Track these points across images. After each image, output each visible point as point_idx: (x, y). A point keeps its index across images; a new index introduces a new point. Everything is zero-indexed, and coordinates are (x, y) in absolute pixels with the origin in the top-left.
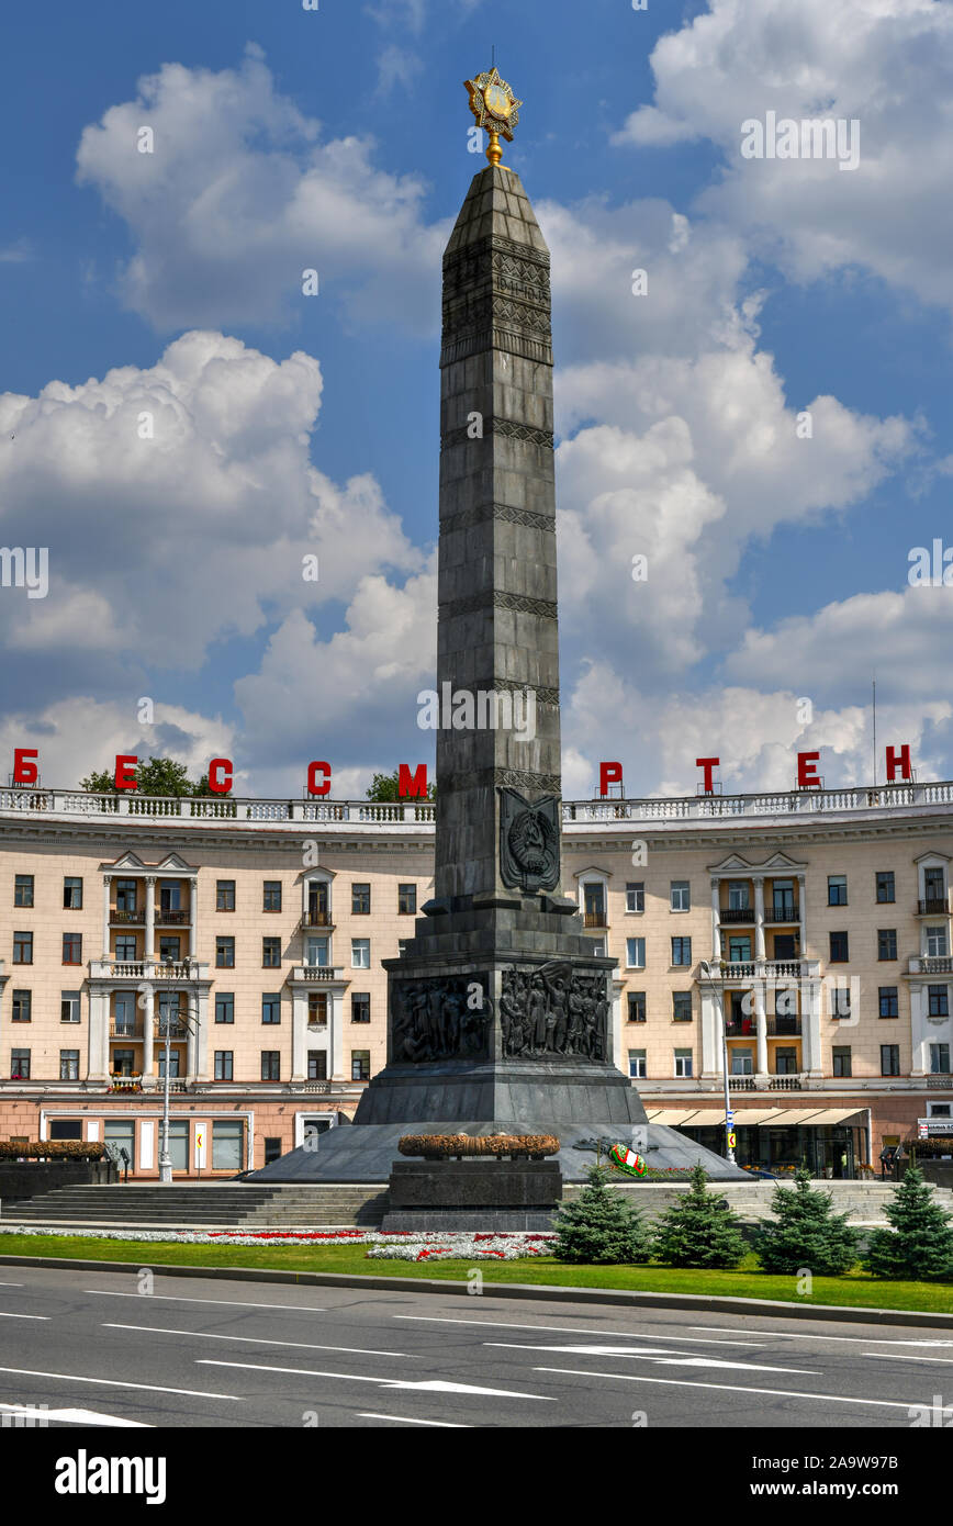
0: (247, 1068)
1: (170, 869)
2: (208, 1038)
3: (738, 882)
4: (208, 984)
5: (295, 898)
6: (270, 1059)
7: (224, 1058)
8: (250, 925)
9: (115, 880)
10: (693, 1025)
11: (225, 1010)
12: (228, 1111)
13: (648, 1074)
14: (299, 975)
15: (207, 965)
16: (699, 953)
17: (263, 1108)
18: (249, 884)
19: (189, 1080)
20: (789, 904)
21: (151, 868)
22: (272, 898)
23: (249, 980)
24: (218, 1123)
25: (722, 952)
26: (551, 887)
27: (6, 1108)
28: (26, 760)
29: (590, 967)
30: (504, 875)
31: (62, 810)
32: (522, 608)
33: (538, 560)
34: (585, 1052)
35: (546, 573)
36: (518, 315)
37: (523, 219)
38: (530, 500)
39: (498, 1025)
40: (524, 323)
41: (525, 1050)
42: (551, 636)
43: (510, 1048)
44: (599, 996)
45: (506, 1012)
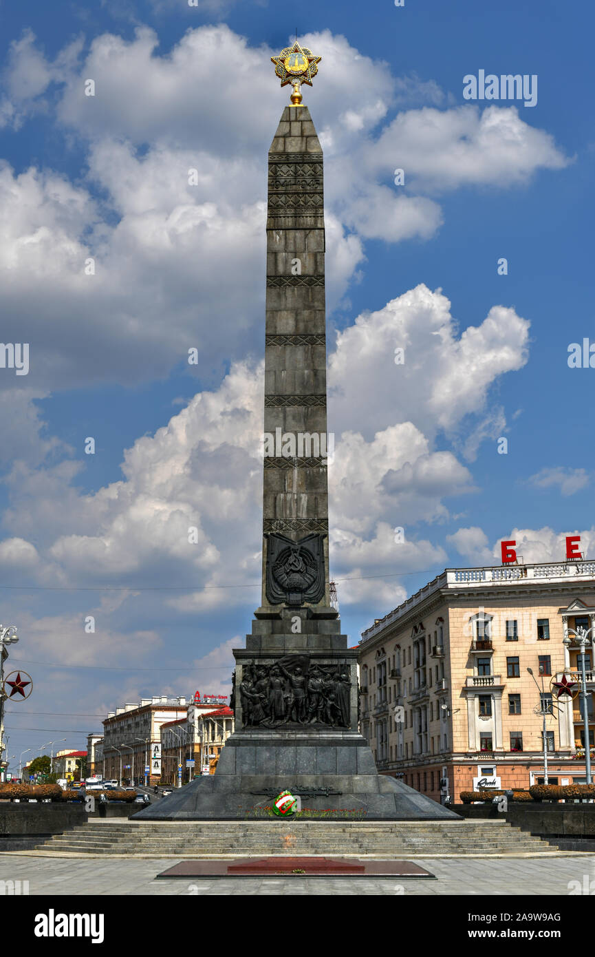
9: (569, 619)
26: (315, 600)
27: (508, 770)
28: (509, 548)
29: (331, 657)
30: (269, 596)
31: (532, 577)
32: (291, 404)
33: (308, 367)
34: (327, 721)
35: (315, 375)
36: (291, 200)
37: (302, 136)
38: (301, 325)
39: (238, 704)
40: (296, 206)
41: (266, 722)
42: (319, 419)
43: (250, 721)
44: (340, 679)
45: (243, 695)
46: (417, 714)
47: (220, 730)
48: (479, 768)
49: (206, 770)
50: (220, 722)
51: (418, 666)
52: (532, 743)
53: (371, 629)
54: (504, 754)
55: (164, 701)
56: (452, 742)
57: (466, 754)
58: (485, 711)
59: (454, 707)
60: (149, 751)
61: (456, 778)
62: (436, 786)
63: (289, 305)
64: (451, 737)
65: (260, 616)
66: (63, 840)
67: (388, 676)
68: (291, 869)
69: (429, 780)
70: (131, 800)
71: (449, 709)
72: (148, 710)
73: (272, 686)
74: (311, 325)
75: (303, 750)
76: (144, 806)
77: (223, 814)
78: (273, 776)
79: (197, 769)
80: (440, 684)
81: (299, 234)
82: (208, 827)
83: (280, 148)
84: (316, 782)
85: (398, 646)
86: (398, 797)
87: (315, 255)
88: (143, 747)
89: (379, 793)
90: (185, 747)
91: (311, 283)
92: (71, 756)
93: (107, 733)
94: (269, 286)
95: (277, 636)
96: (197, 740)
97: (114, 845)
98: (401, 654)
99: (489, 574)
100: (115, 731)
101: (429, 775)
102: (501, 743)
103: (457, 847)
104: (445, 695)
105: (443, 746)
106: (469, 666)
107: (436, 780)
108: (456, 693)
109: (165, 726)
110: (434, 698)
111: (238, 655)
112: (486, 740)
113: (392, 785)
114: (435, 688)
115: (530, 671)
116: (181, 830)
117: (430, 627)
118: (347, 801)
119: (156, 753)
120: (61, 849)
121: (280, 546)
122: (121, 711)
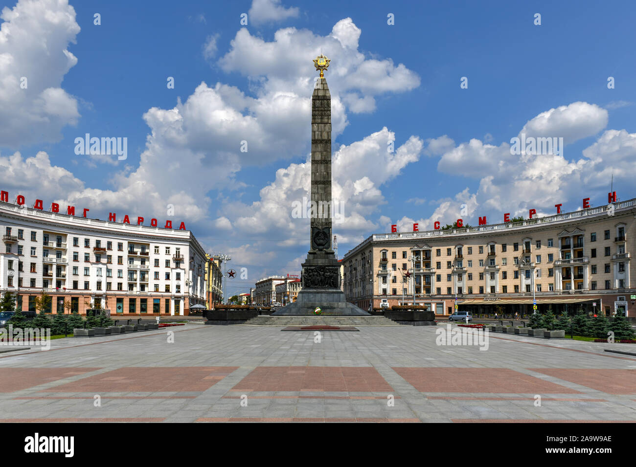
0: (444, 291)
1: (425, 248)
2: (435, 284)
3: (566, 238)
4: (435, 273)
5: (454, 251)
6: (449, 289)
7: (439, 289)
8: (444, 259)
9: (413, 251)
10: (554, 277)
11: (439, 278)
12: (439, 301)
13: (542, 290)
14: (455, 270)
15: (434, 269)
16: (555, 258)
17: (448, 300)
18: (444, 250)
19: (431, 294)
20: (579, 242)
21: (421, 248)
22: (449, 252)
23: (444, 271)
24: (437, 304)
25: (562, 257)
26: (327, 248)
27: (392, 301)
28: (394, 227)
29: (332, 266)
30: (313, 247)
31: (402, 237)
32: (320, 184)
33: (325, 171)
34: (331, 286)
35: (328, 174)
36: (320, 113)
37: (324, 89)
38: (323, 157)
39: (303, 281)
40: (322, 115)
41: (312, 286)
42: (329, 189)
43: (307, 286)
44: (335, 273)
45: (305, 278)
46: (362, 283)
47: (296, 287)
48: (382, 300)
49: (292, 301)
50: (296, 284)
51: (363, 266)
52: (400, 292)
53: (348, 254)
54: (390, 295)
55: (277, 277)
56: (373, 292)
57: (378, 296)
58: (385, 281)
59: (374, 280)
60: (272, 294)
61: (374, 303)
62: (368, 306)
63: (319, 150)
64: (373, 290)
65: (310, 253)
66: (251, 321)
67: (353, 270)
68: (319, 329)
69: (366, 304)
70: (269, 310)
71: (373, 281)
72: (271, 280)
73: (314, 275)
74: (326, 157)
75: (323, 295)
76: (274, 312)
77: (299, 314)
78: (314, 302)
79: (288, 300)
80: (370, 273)
81: (322, 125)
82: (294, 318)
83: (316, 94)
84: (327, 304)
85: (356, 260)
86: (352, 309)
87: (328, 133)
88: (269, 293)
89: (347, 308)
90: (284, 293)
91: (326, 142)
92: (244, 295)
93: (257, 288)
94: (313, 143)
95: (315, 260)
96: (288, 290)
97: (266, 323)
98: (358, 262)
99: (387, 236)
100: (260, 287)
101: (366, 302)
102: (389, 292)
103: (368, 323)
104: (371, 276)
105: (370, 293)
106: (380, 267)
107: (368, 304)
108: (375, 276)
109: (277, 285)
110: (368, 277)
111: (303, 265)
112: (385, 291)
113: (351, 305)
114: (368, 274)
115: (399, 269)
116: (286, 318)
117: (367, 253)
118: (336, 310)
119: (274, 295)
120: (250, 324)
121: (316, 231)
122: (261, 280)
